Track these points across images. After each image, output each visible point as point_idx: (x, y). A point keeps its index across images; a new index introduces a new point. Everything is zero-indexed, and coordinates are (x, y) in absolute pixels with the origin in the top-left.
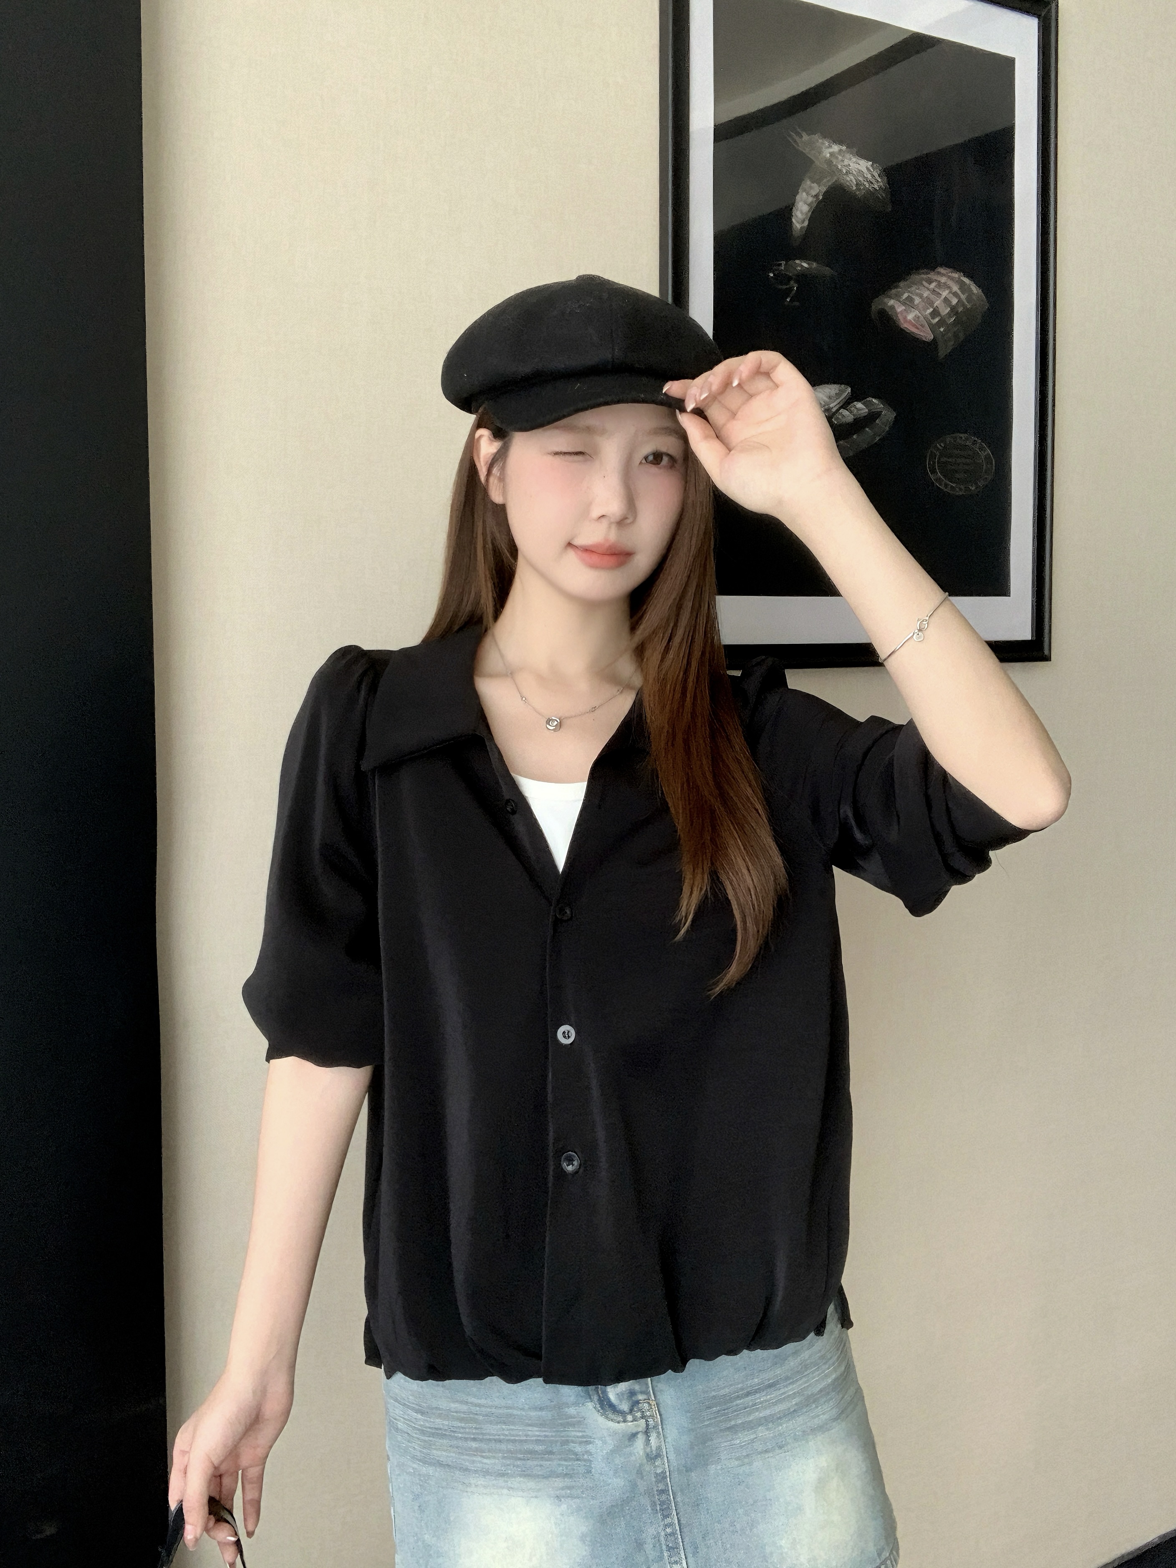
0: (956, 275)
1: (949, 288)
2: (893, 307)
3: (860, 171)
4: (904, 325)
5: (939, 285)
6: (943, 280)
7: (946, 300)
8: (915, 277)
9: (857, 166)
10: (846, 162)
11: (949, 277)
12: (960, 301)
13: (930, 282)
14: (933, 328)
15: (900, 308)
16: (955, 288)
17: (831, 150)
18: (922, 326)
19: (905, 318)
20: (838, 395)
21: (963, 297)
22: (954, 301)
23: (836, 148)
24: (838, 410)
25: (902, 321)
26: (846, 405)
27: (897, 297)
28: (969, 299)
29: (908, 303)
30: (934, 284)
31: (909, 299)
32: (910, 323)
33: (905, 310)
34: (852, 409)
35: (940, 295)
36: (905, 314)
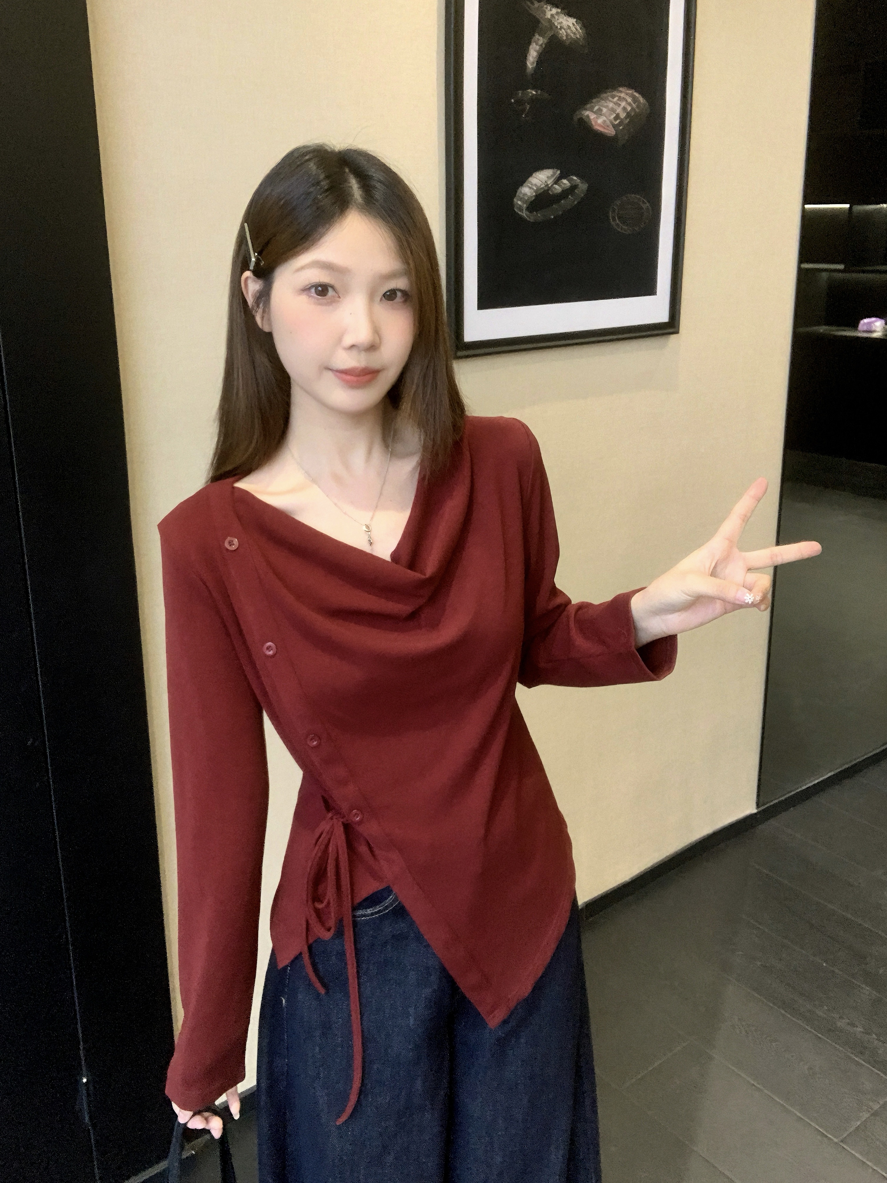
0: (630, 91)
1: (626, 100)
2: (588, 116)
3: (568, 26)
4: (597, 127)
5: (620, 98)
7: (624, 109)
8: (604, 95)
9: (566, 23)
10: (561, 20)
11: (626, 93)
12: (632, 109)
14: (614, 126)
15: (593, 116)
16: (629, 100)
17: (551, 12)
18: (608, 126)
19: (596, 122)
20: (552, 176)
21: (634, 106)
22: (629, 108)
23: (554, 11)
24: (552, 186)
25: (594, 125)
26: (557, 182)
27: (591, 109)
28: (638, 107)
29: (599, 112)
30: (616, 99)
31: (600, 110)
32: (600, 125)
33: (596, 117)
34: (561, 184)
35: (620, 105)
36: (596, 120)
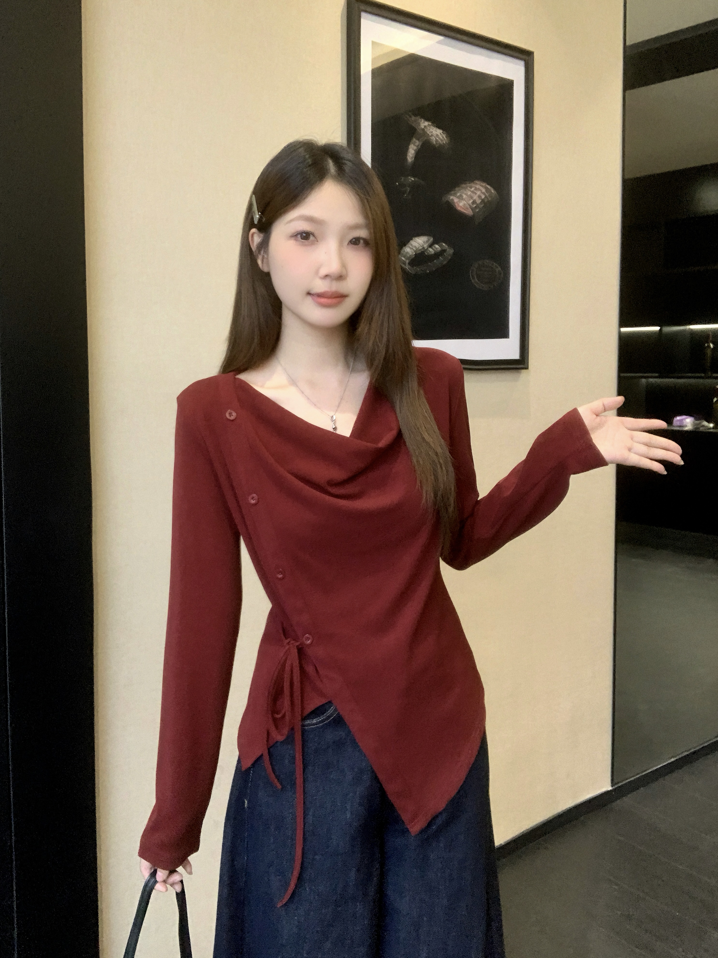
0: (484, 184)
1: (481, 191)
2: (452, 199)
3: (437, 135)
4: (459, 208)
5: (476, 189)
6: (478, 186)
7: (479, 197)
8: (464, 186)
9: (436, 132)
10: (431, 130)
11: (481, 185)
12: (486, 197)
13: (471, 188)
14: (472, 209)
15: (456, 200)
16: (484, 190)
17: (424, 124)
18: (467, 208)
19: (458, 205)
20: (427, 242)
21: (487, 195)
22: (483, 197)
23: (426, 123)
24: (427, 248)
25: (457, 206)
26: (431, 246)
27: (455, 195)
28: (490, 196)
29: (460, 198)
30: (473, 189)
31: (461, 196)
32: (461, 207)
33: (459, 201)
34: (434, 248)
35: (476, 194)
36: (458, 203)
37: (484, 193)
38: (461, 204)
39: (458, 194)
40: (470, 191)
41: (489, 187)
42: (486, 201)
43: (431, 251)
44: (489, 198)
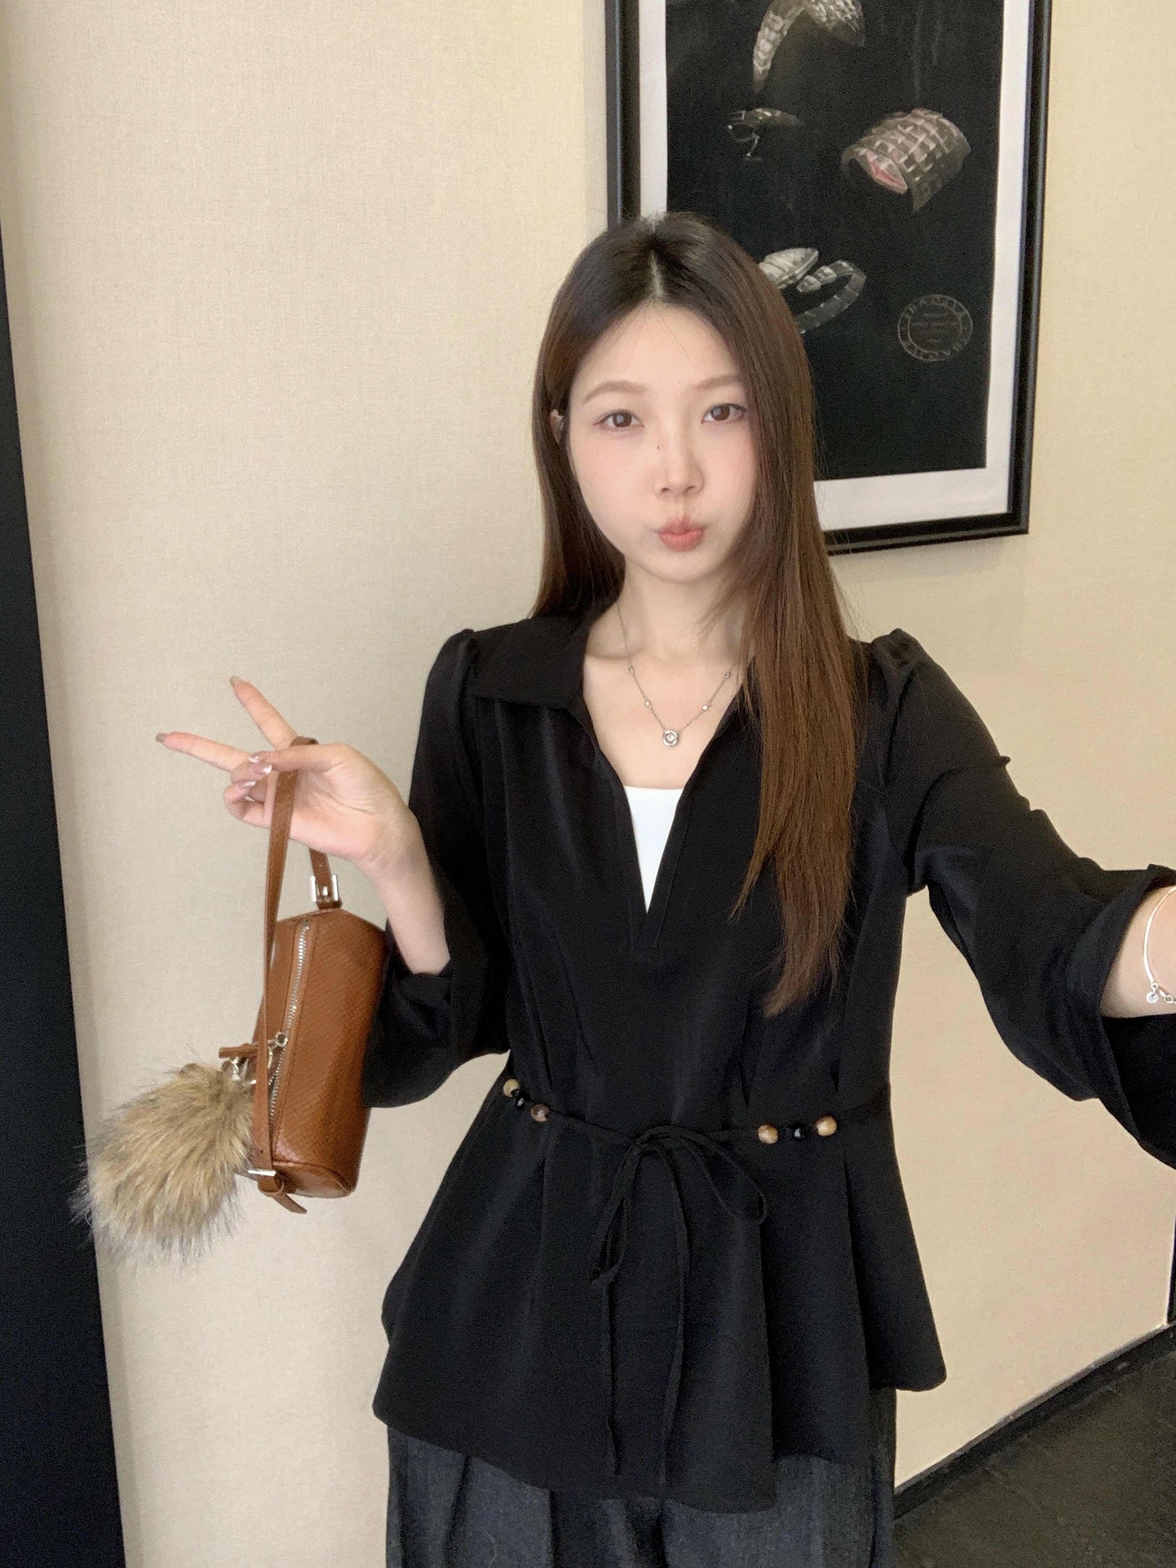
2: (864, 157)
4: (878, 177)
6: (920, 122)
7: (923, 146)
8: (890, 122)
12: (938, 146)
14: (906, 176)
15: (872, 158)
16: (933, 131)
19: (877, 169)
20: (803, 260)
21: (941, 141)
22: (932, 146)
24: (805, 276)
25: (872, 171)
26: (811, 272)
27: (870, 145)
28: (948, 144)
29: (881, 151)
30: (908, 130)
31: (883, 147)
32: (883, 173)
33: (878, 159)
34: (820, 275)
35: (917, 140)
36: (877, 164)
37: (933, 138)
38: (883, 166)
39: (878, 143)
40: (902, 134)
41: (946, 122)
42: (938, 156)
43: (814, 283)
44: (946, 149)
